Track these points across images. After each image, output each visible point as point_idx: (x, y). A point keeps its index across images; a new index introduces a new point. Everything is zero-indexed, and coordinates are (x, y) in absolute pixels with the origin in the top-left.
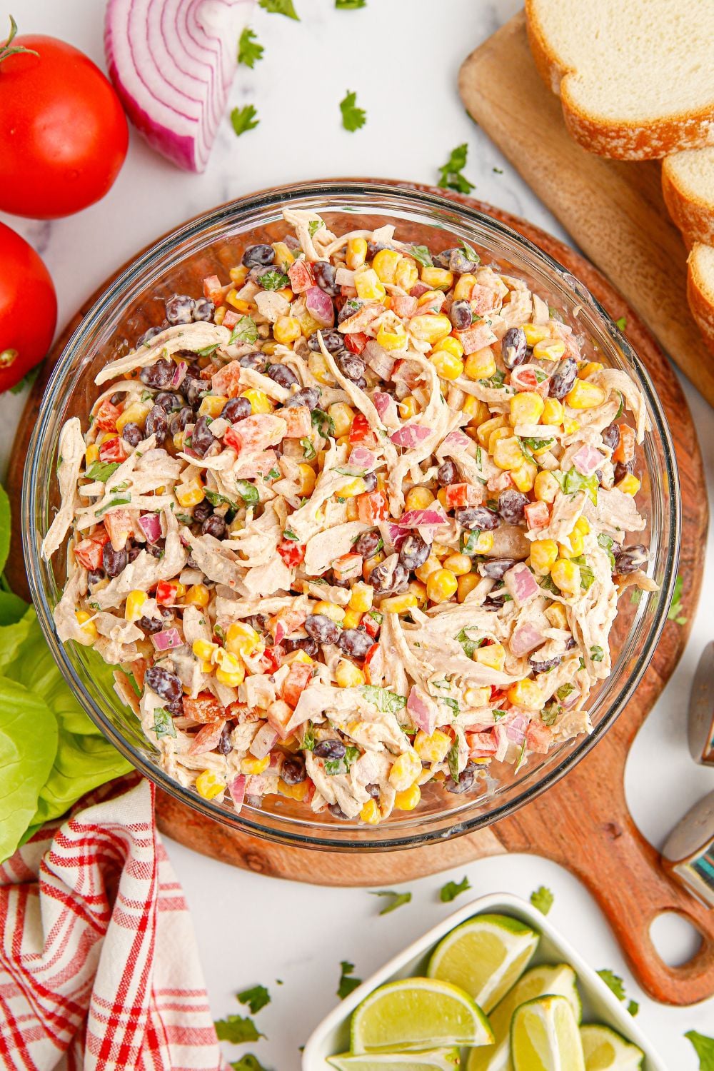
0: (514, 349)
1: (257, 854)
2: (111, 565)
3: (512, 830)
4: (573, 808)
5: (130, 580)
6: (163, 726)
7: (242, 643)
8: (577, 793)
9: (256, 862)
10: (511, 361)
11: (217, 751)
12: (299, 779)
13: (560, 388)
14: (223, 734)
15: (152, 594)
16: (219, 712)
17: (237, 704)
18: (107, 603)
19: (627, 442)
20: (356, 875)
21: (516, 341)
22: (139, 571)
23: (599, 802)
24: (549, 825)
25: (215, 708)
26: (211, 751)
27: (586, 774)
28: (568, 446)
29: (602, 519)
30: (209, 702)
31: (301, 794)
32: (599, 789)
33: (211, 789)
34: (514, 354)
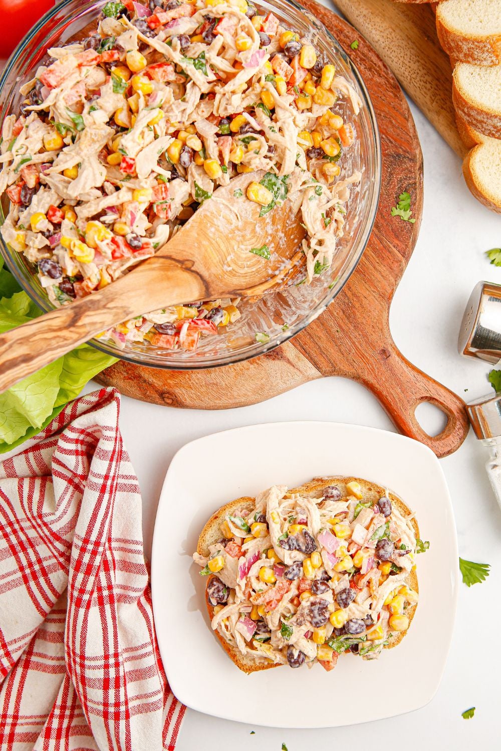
1: (168, 393)
2: (26, 196)
3: (322, 359)
4: (359, 342)
8: (360, 333)
9: (168, 398)
18: (27, 223)
20: (230, 399)
22: (40, 197)
23: (374, 337)
24: (345, 354)
27: (364, 321)
32: (374, 330)
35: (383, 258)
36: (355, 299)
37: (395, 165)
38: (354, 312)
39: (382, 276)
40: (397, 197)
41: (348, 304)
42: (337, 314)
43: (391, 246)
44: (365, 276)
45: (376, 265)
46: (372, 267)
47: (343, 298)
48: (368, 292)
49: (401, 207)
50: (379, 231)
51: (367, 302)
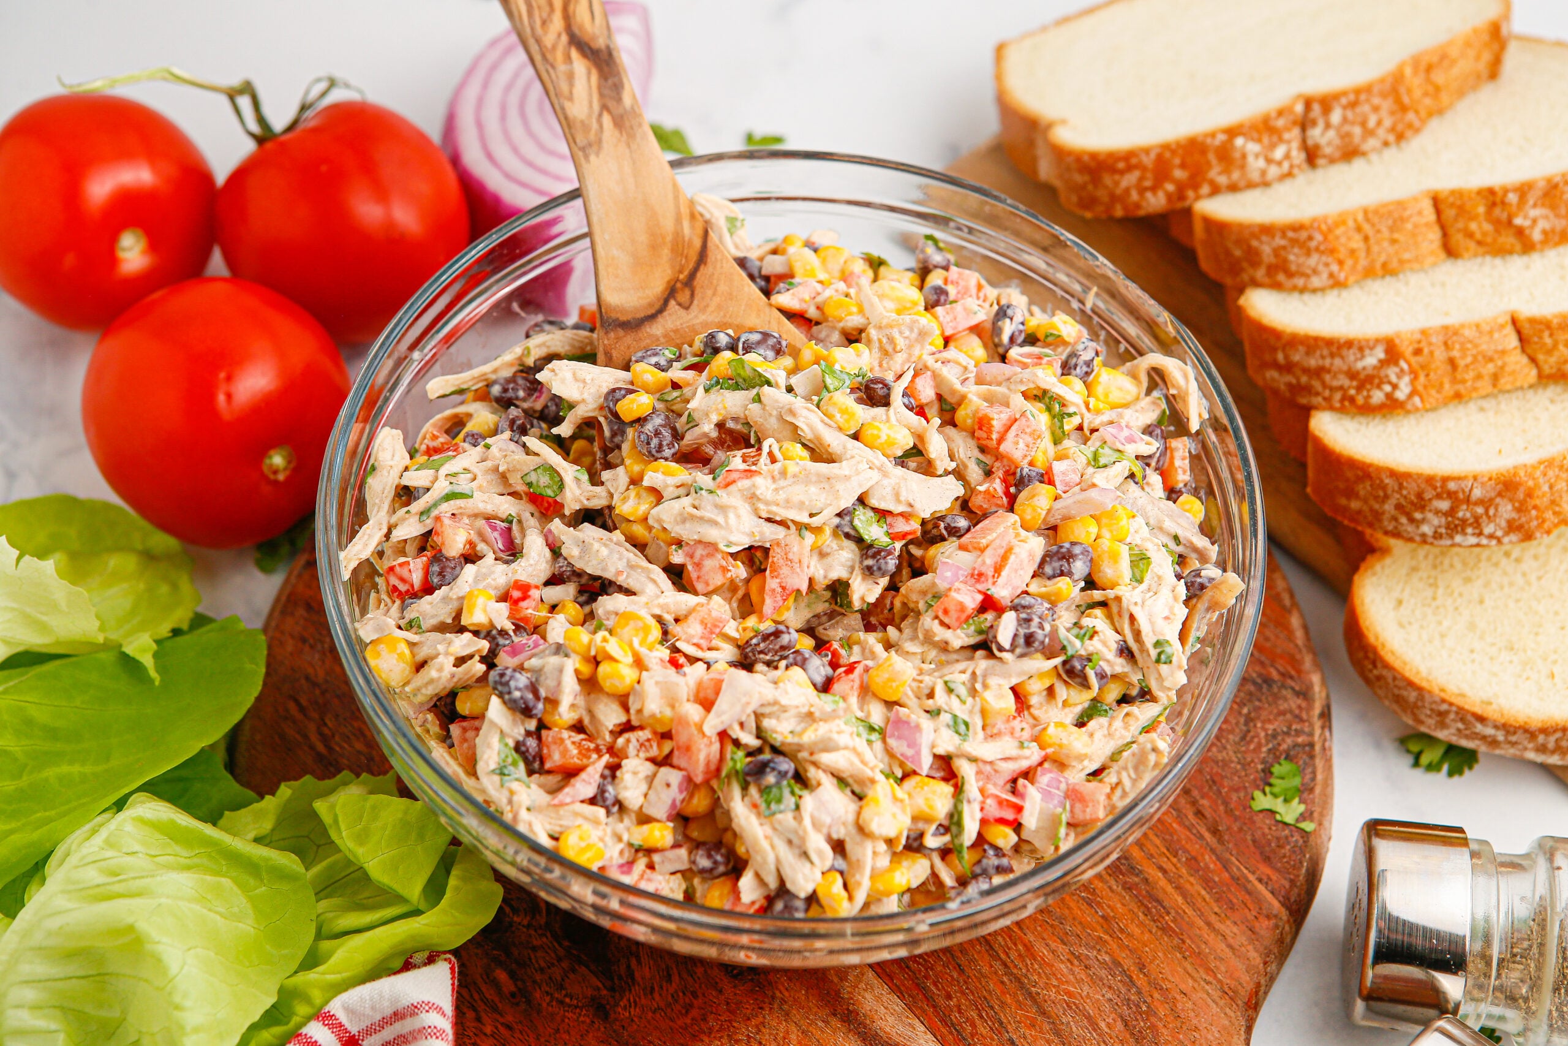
0: (1008, 321)
2: (441, 574)
5: (470, 580)
6: (511, 768)
7: (637, 630)
10: (1005, 338)
11: (592, 801)
12: (719, 858)
13: (1076, 366)
14: (603, 776)
15: (504, 598)
16: (597, 750)
17: (627, 727)
18: (433, 617)
19: (1177, 449)
21: (1010, 312)
22: (484, 570)
25: (592, 746)
26: (582, 801)
28: (1093, 431)
29: (1152, 522)
30: (582, 736)
31: (721, 897)
33: (583, 850)
34: (1008, 329)
35: (1232, 907)
36: (1156, 995)
37: (1260, 700)
38: (1153, 1027)
39: (1230, 946)
40: (1268, 772)
41: (1138, 1006)
42: (1108, 1025)
43: (1252, 878)
44: (1184, 942)
45: (1213, 919)
46: (1201, 923)
47: (1123, 990)
48: (1191, 983)
49: (1276, 790)
50: (1221, 841)
51: (1190, 1005)
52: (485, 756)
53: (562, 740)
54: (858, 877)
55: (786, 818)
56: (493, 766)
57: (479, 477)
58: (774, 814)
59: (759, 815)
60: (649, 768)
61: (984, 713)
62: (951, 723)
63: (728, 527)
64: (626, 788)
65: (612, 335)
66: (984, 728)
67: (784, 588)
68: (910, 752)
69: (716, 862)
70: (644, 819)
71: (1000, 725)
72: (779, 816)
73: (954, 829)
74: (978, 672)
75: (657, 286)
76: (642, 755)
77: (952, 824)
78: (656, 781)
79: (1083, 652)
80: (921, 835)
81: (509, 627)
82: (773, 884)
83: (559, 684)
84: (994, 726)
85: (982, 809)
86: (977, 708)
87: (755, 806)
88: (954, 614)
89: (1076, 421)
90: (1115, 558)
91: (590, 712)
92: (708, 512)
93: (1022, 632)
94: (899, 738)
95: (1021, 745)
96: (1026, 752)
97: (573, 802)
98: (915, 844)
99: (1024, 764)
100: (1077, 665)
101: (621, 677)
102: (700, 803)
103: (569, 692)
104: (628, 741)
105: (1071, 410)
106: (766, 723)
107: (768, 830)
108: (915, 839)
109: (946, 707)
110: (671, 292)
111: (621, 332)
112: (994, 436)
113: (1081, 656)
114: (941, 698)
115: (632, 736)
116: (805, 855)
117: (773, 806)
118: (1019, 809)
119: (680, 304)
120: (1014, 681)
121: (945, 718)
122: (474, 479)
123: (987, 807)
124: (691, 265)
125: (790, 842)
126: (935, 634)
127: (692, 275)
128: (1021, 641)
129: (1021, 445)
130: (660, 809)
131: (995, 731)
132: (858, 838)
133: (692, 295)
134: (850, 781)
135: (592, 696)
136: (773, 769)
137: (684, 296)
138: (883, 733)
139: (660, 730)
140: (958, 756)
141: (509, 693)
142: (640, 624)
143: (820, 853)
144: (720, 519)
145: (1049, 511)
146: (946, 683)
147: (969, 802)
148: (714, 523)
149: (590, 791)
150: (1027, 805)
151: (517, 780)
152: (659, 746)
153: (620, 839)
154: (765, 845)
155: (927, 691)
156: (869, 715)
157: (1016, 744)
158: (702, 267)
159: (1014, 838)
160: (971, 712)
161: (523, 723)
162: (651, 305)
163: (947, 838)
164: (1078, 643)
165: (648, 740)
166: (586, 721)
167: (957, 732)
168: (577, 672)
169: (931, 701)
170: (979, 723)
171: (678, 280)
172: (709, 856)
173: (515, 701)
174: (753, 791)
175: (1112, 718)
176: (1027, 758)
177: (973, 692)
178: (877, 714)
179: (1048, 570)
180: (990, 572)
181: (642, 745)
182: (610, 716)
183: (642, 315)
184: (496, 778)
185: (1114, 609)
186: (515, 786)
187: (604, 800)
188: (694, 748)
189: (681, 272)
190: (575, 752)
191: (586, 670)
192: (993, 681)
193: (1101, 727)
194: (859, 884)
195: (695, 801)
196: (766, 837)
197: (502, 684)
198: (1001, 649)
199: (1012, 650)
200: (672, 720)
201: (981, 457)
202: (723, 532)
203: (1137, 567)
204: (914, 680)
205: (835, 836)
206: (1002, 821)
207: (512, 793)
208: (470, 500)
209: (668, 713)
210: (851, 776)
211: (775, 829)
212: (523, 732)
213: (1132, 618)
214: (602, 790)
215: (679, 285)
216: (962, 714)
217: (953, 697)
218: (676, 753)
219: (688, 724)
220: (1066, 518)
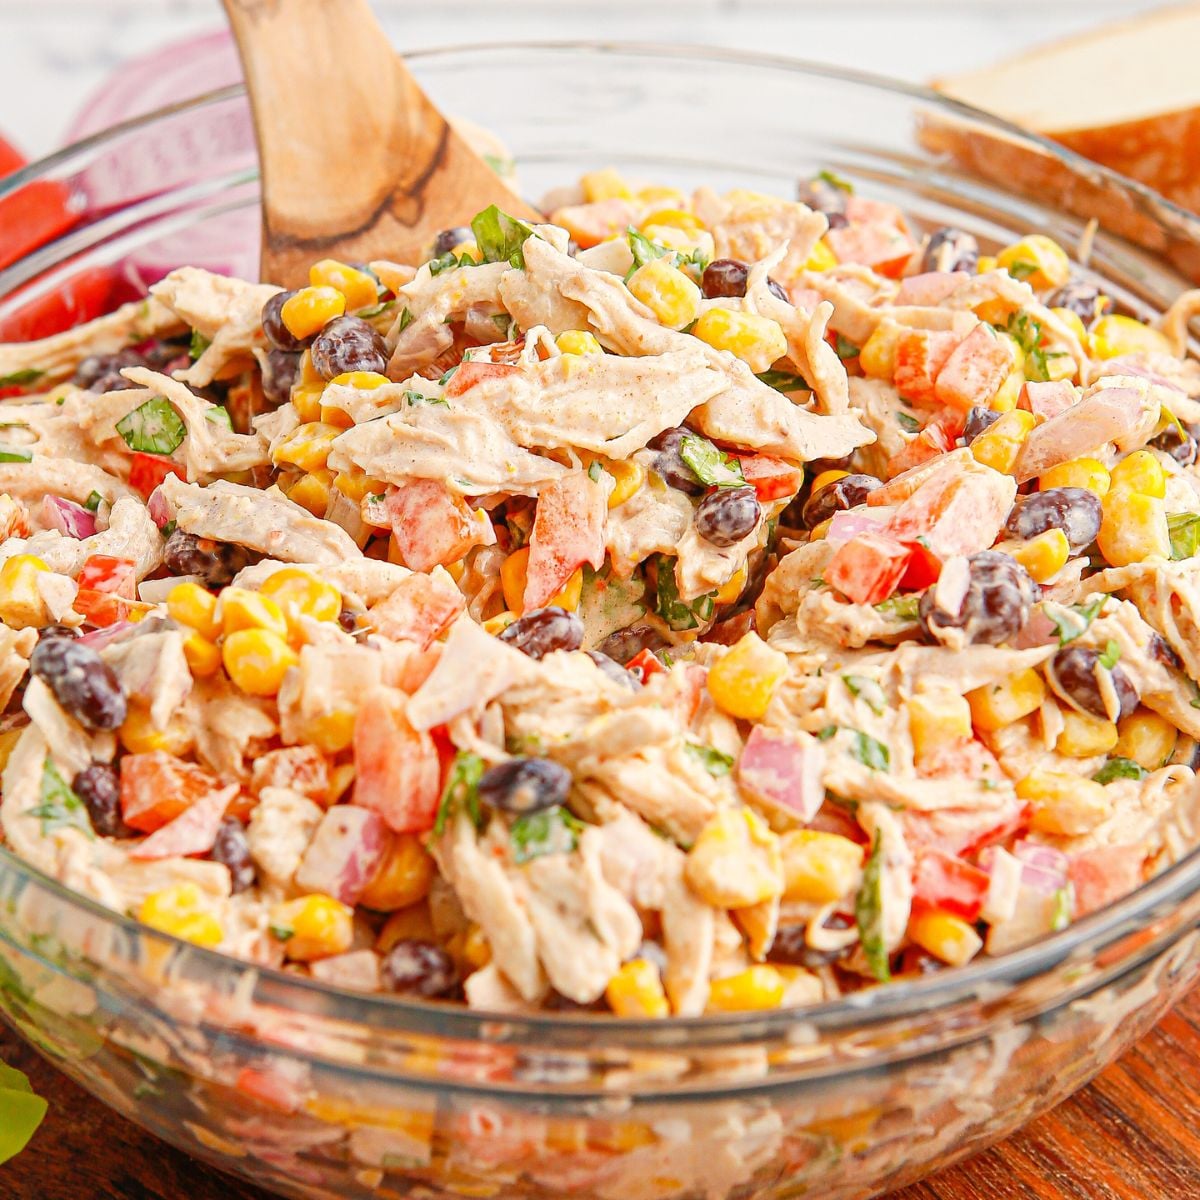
0: (948, 247)
6: (61, 810)
10: (946, 266)
11: (206, 856)
12: (432, 955)
14: (226, 820)
16: (219, 786)
17: (273, 742)
21: (951, 235)
22: (38, 544)
25: (211, 781)
26: (189, 856)
30: (194, 766)
34: (948, 257)
52: (17, 789)
53: (156, 766)
54: (686, 972)
55: (554, 864)
56: (29, 802)
57: (46, 437)
58: (531, 858)
59: (505, 865)
60: (310, 810)
61: (915, 731)
62: (857, 746)
63: (463, 453)
64: (266, 835)
65: (284, 257)
66: (915, 762)
67: (561, 560)
68: (781, 785)
69: (426, 965)
70: (296, 891)
71: (945, 753)
72: (542, 862)
73: (863, 916)
74: (904, 668)
75: (362, 194)
76: (298, 785)
77: (859, 911)
78: (323, 830)
79: (1089, 638)
80: (804, 930)
81: (77, 619)
82: (530, 988)
83: (155, 670)
84: (933, 757)
85: (914, 879)
86: (904, 722)
87: (499, 852)
88: (858, 574)
89: (1068, 366)
90: (1141, 515)
91: (211, 730)
92: (430, 428)
93: (980, 587)
94: (763, 766)
95: (984, 786)
96: (992, 799)
97: (169, 856)
98: (793, 947)
99: (990, 820)
100: (1081, 662)
101: (264, 651)
102: (403, 875)
103: (172, 687)
104: (274, 762)
105: (1059, 347)
106: (523, 721)
107: (521, 888)
108: (793, 937)
109: (847, 722)
110: (386, 203)
111: (299, 254)
112: (928, 368)
113: (1087, 645)
114: (837, 705)
115: (282, 755)
116: (589, 926)
117: (532, 847)
118: (982, 885)
119: (400, 220)
120: (970, 684)
121: (846, 738)
122: (38, 439)
123: (922, 875)
124: (420, 169)
125: (562, 909)
126: (826, 613)
127: (421, 184)
128: (978, 603)
129: (974, 373)
130: (328, 873)
131: (936, 764)
132: (687, 906)
133: (421, 209)
134: (673, 825)
135: (215, 702)
136: (531, 775)
137: (408, 209)
138: (730, 763)
139: (334, 746)
140: (870, 798)
141: (64, 672)
142: (304, 583)
143: (617, 922)
144: (451, 440)
145: (1024, 445)
146: (846, 680)
147: (890, 865)
148: (440, 446)
149: (204, 842)
150: (997, 881)
151: (74, 826)
152: (330, 775)
153: (252, 924)
154: (518, 913)
155: (813, 701)
156: (708, 741)
157: (975, 784)
158: (438, 176)
159: (974, 942)
160: (892, 731)
161: (89, 747)
162: (350, 219)
163: (851, 935)
164: (1081, 621)
165: (311, 762)
166: (203, 746)
167: (868, 763)
168: (188, 652)
169: (819, 712)
170: (908, 753)
171: (396, 188)
172: (415, 954)
173: (72, 686)
174: (497, 829)
175: (1147, 782)
176: (993, 809)
177: (896, 701)
178: (724, 737)
179: (1024, 524)
180: (923, 517)
181: (298, 769)
182: (244, 724)
183: (334, 231)
184: (34, 824)
185: (1144, 595)
186: (67, 834)
187: (226, 853)
188: (392, 764)
189: (402, 176)
190: (178, 783)
191: (203, 649)
192: (928, 682)
193: (1128, 794)
194: (687, 984)
195: (393, 871)
196: (519, 901)
197: (52, 659)
198: (943, 620)
199: (963, 625)
200: (352, 720)
201: (907, 411)
202: (455, 461)
203: (1181, 538)
204: (788, 684)
205: (645, 901)
206: (951, 906)
207: (60, 843)
208: (27, 467)
209: (347, 708)
210: (674, 816)
211: (534, 888)
212: (86, 757)
213: (1176, 600)
214: (223, 841)
215: (398, 195)
216: (876, 730)
217: (859, 703)
218: (360, 782)
219: (381, 715)
220: (1055, 460)
